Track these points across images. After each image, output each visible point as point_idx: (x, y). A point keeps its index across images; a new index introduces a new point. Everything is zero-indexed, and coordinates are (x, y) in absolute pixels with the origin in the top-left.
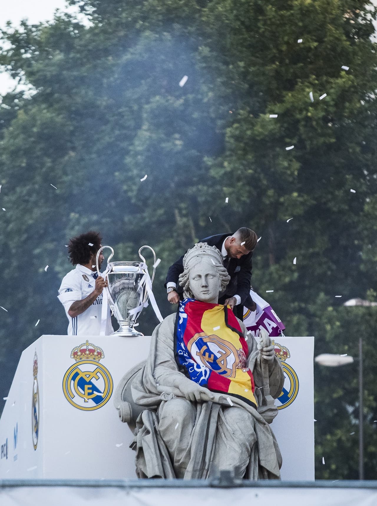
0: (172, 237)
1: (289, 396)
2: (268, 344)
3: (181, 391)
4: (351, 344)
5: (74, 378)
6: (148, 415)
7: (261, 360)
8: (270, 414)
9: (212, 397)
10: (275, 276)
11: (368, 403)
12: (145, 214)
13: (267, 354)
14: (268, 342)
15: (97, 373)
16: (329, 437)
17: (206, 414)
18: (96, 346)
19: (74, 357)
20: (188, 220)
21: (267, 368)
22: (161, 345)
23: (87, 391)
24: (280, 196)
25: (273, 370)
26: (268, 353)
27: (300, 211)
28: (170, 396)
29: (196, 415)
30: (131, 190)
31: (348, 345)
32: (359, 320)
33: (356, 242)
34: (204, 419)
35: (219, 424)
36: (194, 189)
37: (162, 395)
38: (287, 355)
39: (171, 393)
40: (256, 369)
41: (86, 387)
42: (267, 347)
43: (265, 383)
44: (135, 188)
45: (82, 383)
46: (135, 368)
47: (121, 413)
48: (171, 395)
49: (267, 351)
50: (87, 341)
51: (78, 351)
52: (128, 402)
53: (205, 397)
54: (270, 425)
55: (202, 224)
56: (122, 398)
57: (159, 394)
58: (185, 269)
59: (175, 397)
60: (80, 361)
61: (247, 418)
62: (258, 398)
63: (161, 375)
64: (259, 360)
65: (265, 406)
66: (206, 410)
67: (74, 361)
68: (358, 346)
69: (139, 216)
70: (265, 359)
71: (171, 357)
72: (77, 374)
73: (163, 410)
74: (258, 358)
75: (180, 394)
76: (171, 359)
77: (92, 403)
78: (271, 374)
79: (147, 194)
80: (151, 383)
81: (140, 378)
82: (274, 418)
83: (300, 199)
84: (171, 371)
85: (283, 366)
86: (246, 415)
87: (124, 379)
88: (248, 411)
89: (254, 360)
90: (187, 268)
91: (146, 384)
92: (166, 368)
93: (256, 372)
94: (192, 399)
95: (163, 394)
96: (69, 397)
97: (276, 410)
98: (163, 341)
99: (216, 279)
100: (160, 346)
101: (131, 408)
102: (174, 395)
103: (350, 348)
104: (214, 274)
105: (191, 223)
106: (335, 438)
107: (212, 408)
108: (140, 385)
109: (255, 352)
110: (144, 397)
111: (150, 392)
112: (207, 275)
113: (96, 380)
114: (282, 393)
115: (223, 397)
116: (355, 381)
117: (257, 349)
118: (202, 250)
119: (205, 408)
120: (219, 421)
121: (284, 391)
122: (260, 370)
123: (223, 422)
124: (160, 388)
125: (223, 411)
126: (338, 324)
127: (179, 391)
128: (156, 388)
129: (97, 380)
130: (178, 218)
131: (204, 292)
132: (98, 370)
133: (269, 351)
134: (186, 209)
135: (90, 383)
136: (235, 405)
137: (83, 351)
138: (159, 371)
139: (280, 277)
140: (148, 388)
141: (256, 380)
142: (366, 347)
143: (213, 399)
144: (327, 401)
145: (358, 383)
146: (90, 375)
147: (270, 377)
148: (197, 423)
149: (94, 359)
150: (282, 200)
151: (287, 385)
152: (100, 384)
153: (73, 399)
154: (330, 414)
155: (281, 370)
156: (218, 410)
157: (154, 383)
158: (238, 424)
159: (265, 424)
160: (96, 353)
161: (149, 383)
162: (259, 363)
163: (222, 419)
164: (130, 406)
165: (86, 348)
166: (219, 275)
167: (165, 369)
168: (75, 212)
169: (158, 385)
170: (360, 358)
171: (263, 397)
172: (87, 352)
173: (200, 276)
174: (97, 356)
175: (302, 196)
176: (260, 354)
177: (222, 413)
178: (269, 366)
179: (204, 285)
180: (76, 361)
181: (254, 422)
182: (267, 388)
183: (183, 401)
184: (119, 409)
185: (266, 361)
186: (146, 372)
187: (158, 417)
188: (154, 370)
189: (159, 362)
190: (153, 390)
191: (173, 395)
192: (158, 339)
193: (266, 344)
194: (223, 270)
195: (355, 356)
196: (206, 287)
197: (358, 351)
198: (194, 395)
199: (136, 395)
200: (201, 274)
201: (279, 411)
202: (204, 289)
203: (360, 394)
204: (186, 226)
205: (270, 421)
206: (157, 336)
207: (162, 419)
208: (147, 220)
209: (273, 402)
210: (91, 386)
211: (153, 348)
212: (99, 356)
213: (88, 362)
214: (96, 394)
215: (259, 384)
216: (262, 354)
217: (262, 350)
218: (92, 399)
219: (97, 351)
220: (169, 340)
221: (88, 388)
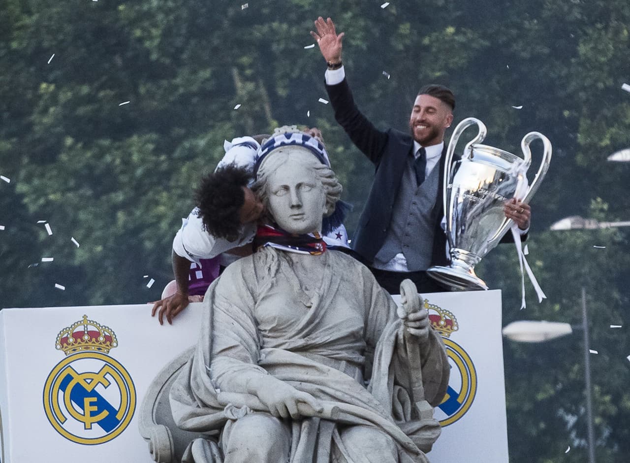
0: (229, 118)
1: (459, 400)
2: (417, 307)
3: (261, 401)
4: (564, 301)
5: (63, 387)
6: (204, 450)
7: (406, 337)
8: (427, 434)
9: (318, 408)
11: (601, 408)
12: (178, 81)
13: (416, 326)
14: (417, 303)
15: (105, 375)
17: (308, 440)
18: (101, 325)
19: (63, 347)
20: (257, 87)
21: (418, 350)
22: (221, 317)
23: (89, 409)
24: (422, 35)
25: (429, 354)
26: (418, 324)
27: (459, 60)
28: (241, 412)
29: (291, 444)
30: (151, 38)
31: (560, 302)
32: (577, 255)
33: (566, 113)
34: (306, 451)
35: (334, 457)
36: (265, 28)
37: (227, 409)
38: (452, 325)
39: (243, 405)
40: (397, 353)
41: (87, 401)
42: (415, 311)
43: (414, 379)
44: (155, 32)
45: (79, 395)
46: (176, 361)
47: (154, 447)
48: (242, 408)
49: (415, 321)
50: (85, 317)
51: (69, 336)
52: (166, 424)
53: (305, 410)
54: (426, 455)
55: (282, 92)
56: (154, 419)
57: (221, 407)
58: (259, 175)
59: (252, 411)
60: (74, 355)
61: (385, 444)
62: (403, 408)
63: (224, 374)
64: (401, 337)
65: (416, 421)
66: (309, 433)
67: (61, 355)
68: (578, 304)
69: (164, 83)
70: (412, 335)
71: (240, 339)
72: (69, 378)
73: (231, 437)
74: (399, 333)
75: (260, 406)
76: (240, 342)
77: (98, 431)
78: (426, 361)
79: (179, 42)
80: (207, 389)
81: (185, 381)
82: (434, 442)
83: (460, 38)
84: (241, 364)
85: (446, 347)
86: (383, 439)
87: (156, 383)
88: (385, 431)
89: (393, 338)
90: (261, 174)
91: (196, 391)
92: (232, 360)
93: (397, 359)
94: (283, 414)
95: (229, 407)
96: (56, 420)
97: (436, 427)
98: (225, 311)
99: (315, 191)
100: (218, 320)
101: (170, 435)
102: (248, 409)
103: (564, 308)
104: (312, 182)
105: (263, 91)
107: (319, 429)
108: (187, 393)
109: (395, 323)
110: (194, 415)
111: (205, 405)
112: (299, 186)
113: (104, 388)
114: (447, 397)
115: (338, 408)
116: (576, 368)
117: (396, 317)
119: (306, 429)
120: (334, 452)
121: (451, 391)
122: (404, 355)
123: (341, 453)
124: (223, 397)
125: (340, 434)
127: (258, 401)
128: (215, 396)
129: (106, 388)
130: (239, 84)
131: (295, 217)
132: (107, 369)
133: (419, 320)
134: (251, 66)
135: (94, 393)
136: (361, 421)
137: (78, 335)
138: (221, 364)
140: (200, 397)
141: (399, 373)
142: (593, 305)
143: (320, 412)
144: (527, 406)
145: (582, 371)
146: (92, 380)
147: (423, 366)
148: (293, 458)
149: (98, 349)
150: (426, 41)
151: (455, 381)
152: (112, 395)
153: (62, 424)
154: (534, 432)
155: (443, 354)
156: (331, 431)
157: (211, 389)
158: (369, 456)
159: (417, 454)
160: (101, 339)
161: (202, 389)
162: (402, 342)
163: (338, 448)
164: (169, 431)
165: (83, 330)
166: (321, 183)
167: (231, 362)
168: (50, 82)
169: (218, 391)
170: (585, 325)
171: (412, 404)
172: (86, 337)
173: (286, 188)
174: (104, 343)
175: (465, 34)
176: (402, 327)
177: (339, 438)
178: (420, 347)
179: (294, 203)
180: (66, 354)
181: (398, 451)
182: (419, 387)
183: (267, 418)
184: (149, 439)
185: (414, 338)
186: (195, 368)
187: (220, 451)
188: (210, 364)
189: (218, 348)
190: (210, 402)
191: (246, 408)
192: (214, 307)
193: (413, 307)
194: (328, 175)
195: (573, 322)
196: (299, 207)
197: (580, 312)
198: (286, 407)
199: (179, 411)
200: (287, 184)
201: (442, 429)
202: (296, 211)
203: (587, 393)
204: (253, 98)
205: (427, 448)
206: (213, 302)
207: (230, 453)
208: (181, 90)
209: (431, 414)
210: (95, 399)
211: (207, 323)
212: (108, 343)
213: (88, 354)
214: (105, 413)
215: (404, 382)
216: (407, 326)
217: (406, 319)
218: (99, 423)
219: (103, 334)
220: (235, 308)
221: (90, 402)
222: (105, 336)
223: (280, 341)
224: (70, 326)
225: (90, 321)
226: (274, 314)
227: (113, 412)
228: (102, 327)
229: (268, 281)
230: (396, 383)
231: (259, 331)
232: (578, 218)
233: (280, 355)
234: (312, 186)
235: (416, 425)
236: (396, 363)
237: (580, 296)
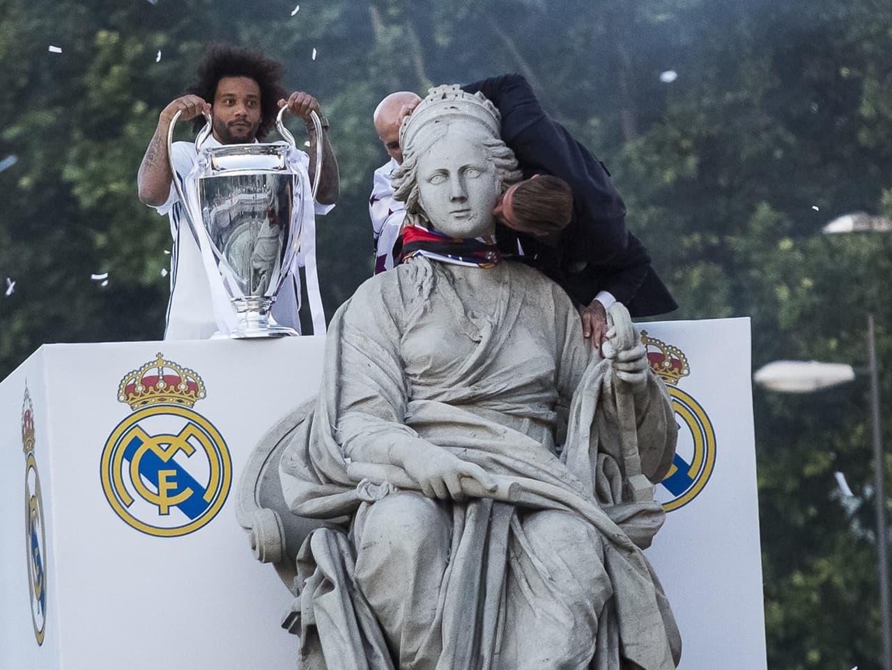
0: (366, 77)
1: (691, 474)
2: (631, 341)
3: (409, 476)
4: (844, 335)
5: (129, 455)
6: (328, 542)
7: (615, 385)
8: (645, 523)
9: (490, 486)
10: (639, 168)
13: (629, 369)
14: (630, 335)
15: (188, 438)
16: (798, 579)
17: (476, 530)
18: (183, 367)
19: (127, 400)
20: (405, 32)
21: (632, 404)
22: (352, 357)
23: (165, 486)
25: (647, 410)
26: (632, 366)
28: (381, 491)
29: (452, 535)
31: (838, 336)
32: (861, 271)
33: (845, 72)
34: (473, 546)
35: (512, 555)
37: (361, 487)
38: (680, 368)
39: (384, 480)
40: (602, 404)
41: (162, 474)
42: (627, 348)
43: (626, 444)
45: (150, 466)
46: (289, 418)
47: (257, 539)
48: (382, 485)
49: (628, 361)
50: (159, 355)
51: (137, 383)
52: (273, 508)
53: (472, 488)
54: (644, 552)
55: (442, 40)
56: (258, 500)
57: (352, 484)
58: (406, 155)
59: (396, 489)
60: (143, 409)
61: (585, 536)
62: (611, 485)
63: (356, 436)
64: (608, 384)
65: (630, 504)
66: (477, 521)
67: (126, 410)
68: (865, 342)
69: (276, 25)
70: (624, 382)
71: (379, 387)
72: (136, 443)
74: (605, 379)
75: (407, 482)
76: (380, 391)
77: (178, 518)
78: (643, 419)
80: (332, 459)
81: (301, 446)
82: (655, 534)
84: (382, 423)
85: (672, 398)
86: (582, 529)
87: (259, 450)
88: (585, 517)
89: (596, 386)
90: (410, 152)
91: (316, 461)
92: (368, 417)
93: (602, 414)
94: (440, 493)
95: (364, 484)
96: (119, 502)
97: (658, 513)
98: (358, 347)
99: (486, 177)
100: (349, 360)
101: (281, 524)
102: (391, 487)
103: (842, 344)
104: (482, 165)
105: (413, 39)
106: (814, 581)
107: (491, 515)
108: (304, 465)
109: (599, 365)
110: (314, 495)
111: (330, 481)
112: (463, 170)
113: (187, 457)
114: (673, 469)
115: (518, 484)
116: (860, 430)
117: (602, 356)
118: (446, 103)
119: (473, 515)
120: (513, 548)
121: (679, 462)
122: (611, 409)
123: (522, 548)
124: (355, 469)
125: (522, 522)
126: (807, 282)
127: (405, 475)
128: (343, 468)
129: (189, 457)
130: (379, 28)
131: (457, 214)
132: (191, 429)
133: (634, 360)
135: (172, 464)
136: (551, 504)
137: (150, 382)
138: (352, 423)
139: (650, 170)
140: (323, 470)
141: (605, 436)
142: (885, 341)
143: (493, 491)
144: (791, 484)
145: (869, 433)
146: (170, 445)
147: (639, 425)
148: (455, 557)
149: (178, 401)
151: (685, 447)
152: (198, 467)
153: (128, 507)
154: (800, 520)
155: (667, 408)
156: (508, 518)
157: (338, 457)
158: (563, 553)
159: (631, 550)
160: (183, 387)
161: (326, 458)
162: (609, 390)
163: (519, 543)
164: (279, 518)
165: (157, 374)
166: (494, 166)
167: (365, 420)
168: (111, 28)
169: (348, 460)
170: (873, 367)
171: (623, 480)
172: (161, 385)
173: (445, 173)
174: (187, 393)
176: (609, 371)
177: (519, 527)
178: (635, 400)
179: (457, 195)
180: (132, 408)
181: (604, 547)
182: (634, 456)
183: (416, 500)
184: (250, 529)
185: (627, 386)
186: (316, 429)
187: (351, 545)
188: (337, 423)
189: (348, 400)
190: (337, 476)
191: (388, 485)
192: (343, 341)
193: (625, 342)
194: (504, 155)
195: (856, 364)
196: (463, 199)
197: (865, 350)
198: (444, 484)
199: (293, 489)
200: (447, 168)
201: (667, 514)
202: (458, 206)
203: (876, 464)
204: (400, 48)
205: (645, 543)
206: (341, 335)
207: (364, 548)
208: (297, 37)
209: (650, 493)
210: (173, 473)
211: (333, 365)
212: (192, 393)
213: (163, 409)
214: (188, 493)
215: (612, 448)
216: (616, 369)
217: (615, 359)
218: (180, 506)
219: (186, 380)
220: (372, 344)
221: (167, 477)
222: (188, 383)
223: (437, 390)
224: (138, 369)
225: (167, 362)
226: (428, 352)
227: (199, 490)
228: (184, 370)
229: (419, 303)
230: (601, 450)
231: (406, 376)
232: (863, 216)
233: (436, 410)
234: (482, 171)
235: (629, 510)
236: (601, 420)
237: (866, 328)
